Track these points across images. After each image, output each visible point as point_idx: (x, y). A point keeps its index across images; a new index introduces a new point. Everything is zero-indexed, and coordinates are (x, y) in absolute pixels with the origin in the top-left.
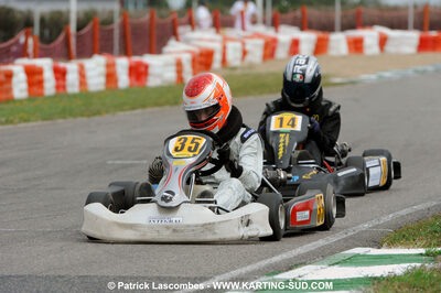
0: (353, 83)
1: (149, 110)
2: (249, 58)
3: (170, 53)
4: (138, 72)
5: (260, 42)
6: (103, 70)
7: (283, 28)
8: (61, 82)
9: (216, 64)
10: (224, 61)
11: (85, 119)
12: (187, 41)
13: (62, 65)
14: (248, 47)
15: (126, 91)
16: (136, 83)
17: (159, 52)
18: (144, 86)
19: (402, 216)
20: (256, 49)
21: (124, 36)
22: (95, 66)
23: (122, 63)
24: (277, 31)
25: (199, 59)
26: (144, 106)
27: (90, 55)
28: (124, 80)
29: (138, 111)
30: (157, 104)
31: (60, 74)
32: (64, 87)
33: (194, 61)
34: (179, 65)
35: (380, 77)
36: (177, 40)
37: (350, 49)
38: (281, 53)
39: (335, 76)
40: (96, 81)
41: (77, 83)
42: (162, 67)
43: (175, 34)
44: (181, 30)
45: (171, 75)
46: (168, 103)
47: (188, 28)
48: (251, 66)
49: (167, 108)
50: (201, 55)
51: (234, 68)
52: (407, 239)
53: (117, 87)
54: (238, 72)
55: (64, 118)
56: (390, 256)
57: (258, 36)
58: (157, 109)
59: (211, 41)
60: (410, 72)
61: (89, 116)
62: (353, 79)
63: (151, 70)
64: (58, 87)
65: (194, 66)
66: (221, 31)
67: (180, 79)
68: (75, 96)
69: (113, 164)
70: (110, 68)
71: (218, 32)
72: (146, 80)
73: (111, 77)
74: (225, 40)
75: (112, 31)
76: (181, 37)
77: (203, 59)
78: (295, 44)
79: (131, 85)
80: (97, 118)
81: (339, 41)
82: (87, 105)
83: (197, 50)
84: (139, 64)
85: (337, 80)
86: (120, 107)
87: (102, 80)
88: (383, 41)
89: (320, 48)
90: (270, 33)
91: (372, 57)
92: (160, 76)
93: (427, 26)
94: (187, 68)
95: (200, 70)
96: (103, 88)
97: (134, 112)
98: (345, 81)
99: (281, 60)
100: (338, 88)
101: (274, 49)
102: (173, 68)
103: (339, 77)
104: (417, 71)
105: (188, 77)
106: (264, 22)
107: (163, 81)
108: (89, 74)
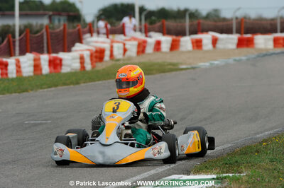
0: (194, 68)
1: (59, 88)
2: (128, 53)
3: (76, 51)
4: (55, 64)
5: (136, 43)
6: (32, 63)
7: (152, 34)
8: (4, 71)
9: (107, 57)
10: (111, 55)
11: (17, 95)
12: (88, 43)
13: (5, 60)
14: (127, 46)
15: (47, 75)
16: (52, 68)
17: (69, 50)
18: (59, 72)
20: (132, 47)
22: (27, 60)
23: (45, 58)
24: (146, 36)
25: (94, 55)
26: (56, 86)
28: (46, 69)
29: (53, 89)
30: (65, 84)
31: (4, 66)
32: (7, 74)
33: (91, 55)
34: (82, 58)
35: (212, 64)
36: (81, 43)
37: (193, 46)
38: (149, 49)
39: (181, 64)
40: (28, 70)
41: (15, 71)
42: (70, 60)
45: (77, 65)
46: (72, 83)
47: (88, 35)
48: (130, 58)
49: (72, 86)
50: (96, 52)
51: (118, 60)
52: (208, 169)
53: (41, 74)
54: (121, 62)
55: (4, 94)
57: (135, 39)
58: (65, 87)
59: (103, 42)
60: (231, 61)
61: (19, 93)
62: (194, 66)
63: (64, 62)
64: (2, 74)
65: (91, 60)
66: (110, 36)
67: (83, 67)
68: (13, 79)
69: (29, 124)
70: (37, 61)
71: (108, 37)
72: (61, 68)
73: (37, 67)
74: (112, 42)
76: (84, 41)
77: (98, 54)
78: (158, 43)
79: (51, 72)
80: (25, 93)
81: (186, 42)
82: (21, 85)
83: (94, 49)
84: (56, 59)
85: (184, 67)
86: (41, 87)
87: (32, 69)
88: (215, 41)
89: (174, 46)
90: (142, 37)
91: (208, 51)
92: (69, 66)
93: (243, 31)
94: (88, 60)
95: (96, 62)
96: (32, 74)
97: (49, 89)
98: (189, 67)
99: (149, 54)
100: (184, 71)
101: (144, 47)
102: (78, 61)
103: (185, 64)
104: (235, 60)
105: (88, 67)
106: (140, 31)
107: (72, 69)
108: (22, 65)
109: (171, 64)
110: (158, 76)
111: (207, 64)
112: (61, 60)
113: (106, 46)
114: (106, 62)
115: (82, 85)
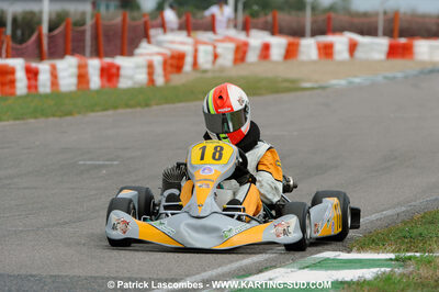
0: (323, 88)
1: (120, 111)
2: (220, 61)
3: (141, 55)
4: (110, 74)
5: (232, 46)
6: (74, 71)
7: (254, 33)
8: (33, 82)
9: (188, 67)
10: (195, 64)
11: (56, 119)
12: (159, 44)
13: (34, 65)
14: (219, 51)
15: (97, 92)
16: (107, 84)
17: (131, 54)
18: (116, 87)
19: (372, 222)
20: (227, 52)
21: (96, 37)
22: (67, 67)
23: (94, 65)
24: (248, 35)
25: (169, 62)
26: (115, 107)
27: (62, 56)
28: (95, 81)
29: (110, 112)
30: (128, 106)
31: (32, 74)
32: (36, 87)
33: (165, 63)
34: (150, 67)
35: (351, 83)
36: (149, 42)
37: (320, 54)
38: (252, 57)
39: (304, 80)
40: (68, 81)
41: (49, 84)
42: (133, 69)
43: (147, 36)
44: (152, 32)
45: (142, 77)
46: (139, 105)
47: (160, 31)
48: (222, 69)
49: (139, 109)
50: (173, 57)
51: (205, 71)
52: (376, 244)
53: (88, 88)
54: (209, 75)
55: (36, 118)
56: (360, 261)
57: (230, 39)
58: (129, 110)
59: (182, 43)
60: (380, 78)
61: (60, 116)
62: (323, 84)
63: (122, 72)
64: (29, 87)
65: (165, 69)
66: (193, 34)
67: (151, 81)
68: (46, 96)
69: (85, 165)
70: (82, 69)
71: (189, 35)
72: (117, 81)
73: (82, 77)
74: (197, 43)
75: (83, 32)
76: (152, 40)
77: (175, 62)
78: (266, 48)
79: (103, 86)
80: (69, 118)
81: (309, 46)
82: (59, 105)
83: (169, 53)
84: (111, 66)
85: (308, 85)
86: (92, 108)
87: (74, 80)
88: (353, 47)
89: (291, 52)
90: (242, 37)
91: (342, 63)
92: (131, 78)
93: (396, 33)
94: (159, 70)
95: (171, 73)
96: (73, 88)
97: (105, 113)
98: (315, 85)
99: (252, 64)
100: (308, 93)
101: (245, 53)
102: (145, 70)
103: (309, 81)
104: (385, 78)
105: (160, 80)
106: (235, 26)
107: (135, 83)
108: (61, 74)
109: (286, 80)
110: (270, 98)
111: (343, 82)
112: (118, 68)
113: (188, 49)
114: (187, 73)
115: (155, 107)
